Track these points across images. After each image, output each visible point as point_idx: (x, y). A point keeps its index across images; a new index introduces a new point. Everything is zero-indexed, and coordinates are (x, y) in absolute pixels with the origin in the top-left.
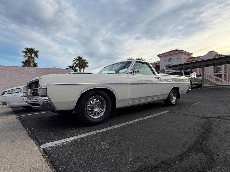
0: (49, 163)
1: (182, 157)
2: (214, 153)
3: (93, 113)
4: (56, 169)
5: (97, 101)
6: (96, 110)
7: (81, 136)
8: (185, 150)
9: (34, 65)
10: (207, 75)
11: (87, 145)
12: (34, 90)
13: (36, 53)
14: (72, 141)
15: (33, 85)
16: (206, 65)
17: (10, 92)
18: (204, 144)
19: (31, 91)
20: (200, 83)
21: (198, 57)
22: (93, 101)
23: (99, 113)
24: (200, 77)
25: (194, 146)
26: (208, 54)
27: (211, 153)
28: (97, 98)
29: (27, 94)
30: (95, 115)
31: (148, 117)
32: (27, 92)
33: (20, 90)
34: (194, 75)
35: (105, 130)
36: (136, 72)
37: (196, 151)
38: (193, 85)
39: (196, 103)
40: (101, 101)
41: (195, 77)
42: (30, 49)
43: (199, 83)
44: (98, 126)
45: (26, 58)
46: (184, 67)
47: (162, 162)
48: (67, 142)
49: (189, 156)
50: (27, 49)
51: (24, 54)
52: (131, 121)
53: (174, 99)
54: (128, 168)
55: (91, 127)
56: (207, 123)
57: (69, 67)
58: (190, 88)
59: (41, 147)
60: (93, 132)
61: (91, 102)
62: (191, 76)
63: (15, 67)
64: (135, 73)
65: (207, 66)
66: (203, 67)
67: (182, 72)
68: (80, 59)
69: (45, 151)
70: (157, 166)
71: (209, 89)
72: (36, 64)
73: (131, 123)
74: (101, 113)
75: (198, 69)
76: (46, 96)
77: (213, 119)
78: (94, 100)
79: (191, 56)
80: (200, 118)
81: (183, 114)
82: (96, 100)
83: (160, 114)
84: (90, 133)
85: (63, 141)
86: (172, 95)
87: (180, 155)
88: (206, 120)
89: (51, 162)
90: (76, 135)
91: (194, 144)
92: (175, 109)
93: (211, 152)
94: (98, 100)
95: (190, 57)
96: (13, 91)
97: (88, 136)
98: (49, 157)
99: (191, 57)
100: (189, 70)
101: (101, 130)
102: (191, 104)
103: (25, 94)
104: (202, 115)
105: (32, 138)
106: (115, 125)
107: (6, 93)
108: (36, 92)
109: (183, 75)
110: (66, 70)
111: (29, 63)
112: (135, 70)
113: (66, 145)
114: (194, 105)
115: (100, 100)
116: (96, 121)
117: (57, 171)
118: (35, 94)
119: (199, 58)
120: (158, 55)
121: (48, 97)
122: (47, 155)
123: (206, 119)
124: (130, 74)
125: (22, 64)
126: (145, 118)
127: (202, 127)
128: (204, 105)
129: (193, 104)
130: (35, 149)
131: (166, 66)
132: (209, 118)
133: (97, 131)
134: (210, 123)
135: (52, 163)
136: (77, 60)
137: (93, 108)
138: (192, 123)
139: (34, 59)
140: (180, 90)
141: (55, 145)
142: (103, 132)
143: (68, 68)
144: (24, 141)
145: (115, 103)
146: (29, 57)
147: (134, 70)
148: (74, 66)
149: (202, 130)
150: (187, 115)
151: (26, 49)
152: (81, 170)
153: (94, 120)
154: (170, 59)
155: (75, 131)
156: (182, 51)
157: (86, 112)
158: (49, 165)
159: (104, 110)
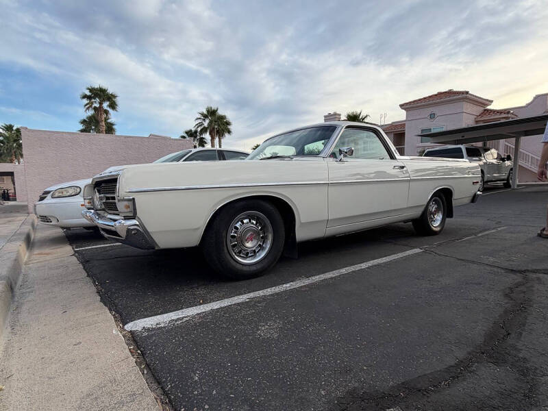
0: (143, 366)
1: (452, 375)
2: (536, 369)
3: (241, 251)
4: (159, 383)
5: (253, 224)
6: (249, 245)
7: (215, 305)
8: (461, 354)
9: (108, 127)
10: (526, 157)
11: (227, 328)
12: (108, 198)
13: (111, 99)
14: (193, 317)
15: (106, 186)
16: (526, 131)
17: (57, 195)
18: (510, 341)
19: (101, 199)
20: (506, 177)
21: (505, 110)
22: (243, 223)
23: (255, 250)
24: (506, 162)
25: (485, 345)
26: (532, 103)
27: (527, 368)
28: (250, 217)
29: (93, 203)
30: (247, 256)
31: (371, 262)
32: (92, 199)
33: (78, 190)
34: (491, 157)
35: (269, 291)
36: (346, 153)
37: (489, 360)
38: (487, 182)
39: (494, 229)
40: (261, 225)
41: (495, 161)
42: (97, 90)
43: (503, 177)
44: (254, 280)
45: (91, 112)
46: (468, 135)
47: (403, 383)
48: (183, 318)
49: (470, 372)
50: (91, 90)
51: (85, 101)
52: (331, 273)
53: (439, 217)
54: (323, 392)
55: (237, 283)
56: (518, 285)
57: (186, 133)
58: (479, 191)
59: (126, 327)
60: (241, 297)
61: (238, 225)
62: (483, 158)
63: (65, 133)
64: (345, 156)
65: (527, 133)
66: (518, 136)
67: (460, 149)
68: (211, 113)
69: (134, 339)
70: (391, 393)
71: (529, 192)
72: (112, 124)
73: (332, 278)
74: (260, 252)
75: (502, 142)
76: (134, 218)
77: (534, 276)
78: (245, 221)
79: (489, 107)
80: (502, 271)
81: (459, 259)
82: (250, 221)
83: (400, 255)
84: (236, 298)
85: (173, 316)
86: (433, 208)
87: (448, 369)
88: (518, 278)
89: (148, 366)
90: (204, 303)
91: (485, 342)
92: (440, 245)
93: (528, 365)
94: (255, 222)
95: (485, 110)
96: (62, 193)
97: (231, 305)
98: (143, 354)
99: (488, 110)
100: (480, 144)
101: (261, 293)
102: (481, 232)
103: (89, 203)
104: (506, 264)
105: (106, 305)
106: (292, 281)
107: (49, 196)
108: (111, 203)
109: (463, 158)
110: (179, 142)
111: (96, 123)
112: (345, 149)
113: (180, 327)
114: (487, 235)
115: (258, 220)
116: (248, 269)
117: (162, 388)
118: (111, 206)
119: (508, 113)
120: (401, 106)
121: (139, 220)
122: (139, 349)
123: (519, 274)
124: (331, 159)
125: (81, 127)
126: (364, 266)
127: (506, 295)
128: (513, 235)
129: (487, 233)
130: (114, 332)
131: (420, 133)
132: (525, 271)
133: (252, 295)
134: (529, 285)
135: (150, 369)
136: (205, 116)
137: (241, 241)
138: (480, 284)
139: (107, 115)
140: (455, 196)
141: (157, 324)
142: (264, 298)
143: (185, 135)
144: (90, 311)
145: (294, 230)
146: (95, 109)
147: (342, 149)
148: (199, 129)
149: (507, 303)
150: (468, 261)
151: (88, 89)
152: (214, 392)
153: (245, 268)
154: (432, 116)
155: (201, 291)
156: (464, 95)
157: (226, 251)
158: (143, 374)
159: (268, 246)
